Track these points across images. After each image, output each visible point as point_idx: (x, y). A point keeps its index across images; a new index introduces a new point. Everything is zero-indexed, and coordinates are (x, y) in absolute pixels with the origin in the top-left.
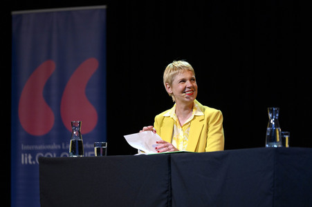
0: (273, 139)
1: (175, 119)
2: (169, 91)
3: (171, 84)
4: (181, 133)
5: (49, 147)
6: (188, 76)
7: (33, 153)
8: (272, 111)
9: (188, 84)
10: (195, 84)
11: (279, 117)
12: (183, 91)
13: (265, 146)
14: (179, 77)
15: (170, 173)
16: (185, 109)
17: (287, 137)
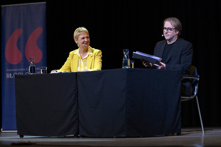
0: (126, 64)
1: (79, 56)
2: (76, 42)
3: (77, 39)
4: (82, 63)
5: (19, 70)
6: (86, 35)
7: (12, 73)
8: (125, 51)
9: (86, 40)
10: (89, 39)
11: (129, 54)
12: (83, 43)
13: (122, 68)
14: (81, 36)
15: (77, 81)
16: (84, 51)
17: (133, 64)
